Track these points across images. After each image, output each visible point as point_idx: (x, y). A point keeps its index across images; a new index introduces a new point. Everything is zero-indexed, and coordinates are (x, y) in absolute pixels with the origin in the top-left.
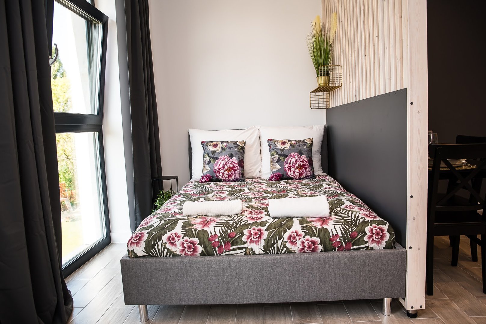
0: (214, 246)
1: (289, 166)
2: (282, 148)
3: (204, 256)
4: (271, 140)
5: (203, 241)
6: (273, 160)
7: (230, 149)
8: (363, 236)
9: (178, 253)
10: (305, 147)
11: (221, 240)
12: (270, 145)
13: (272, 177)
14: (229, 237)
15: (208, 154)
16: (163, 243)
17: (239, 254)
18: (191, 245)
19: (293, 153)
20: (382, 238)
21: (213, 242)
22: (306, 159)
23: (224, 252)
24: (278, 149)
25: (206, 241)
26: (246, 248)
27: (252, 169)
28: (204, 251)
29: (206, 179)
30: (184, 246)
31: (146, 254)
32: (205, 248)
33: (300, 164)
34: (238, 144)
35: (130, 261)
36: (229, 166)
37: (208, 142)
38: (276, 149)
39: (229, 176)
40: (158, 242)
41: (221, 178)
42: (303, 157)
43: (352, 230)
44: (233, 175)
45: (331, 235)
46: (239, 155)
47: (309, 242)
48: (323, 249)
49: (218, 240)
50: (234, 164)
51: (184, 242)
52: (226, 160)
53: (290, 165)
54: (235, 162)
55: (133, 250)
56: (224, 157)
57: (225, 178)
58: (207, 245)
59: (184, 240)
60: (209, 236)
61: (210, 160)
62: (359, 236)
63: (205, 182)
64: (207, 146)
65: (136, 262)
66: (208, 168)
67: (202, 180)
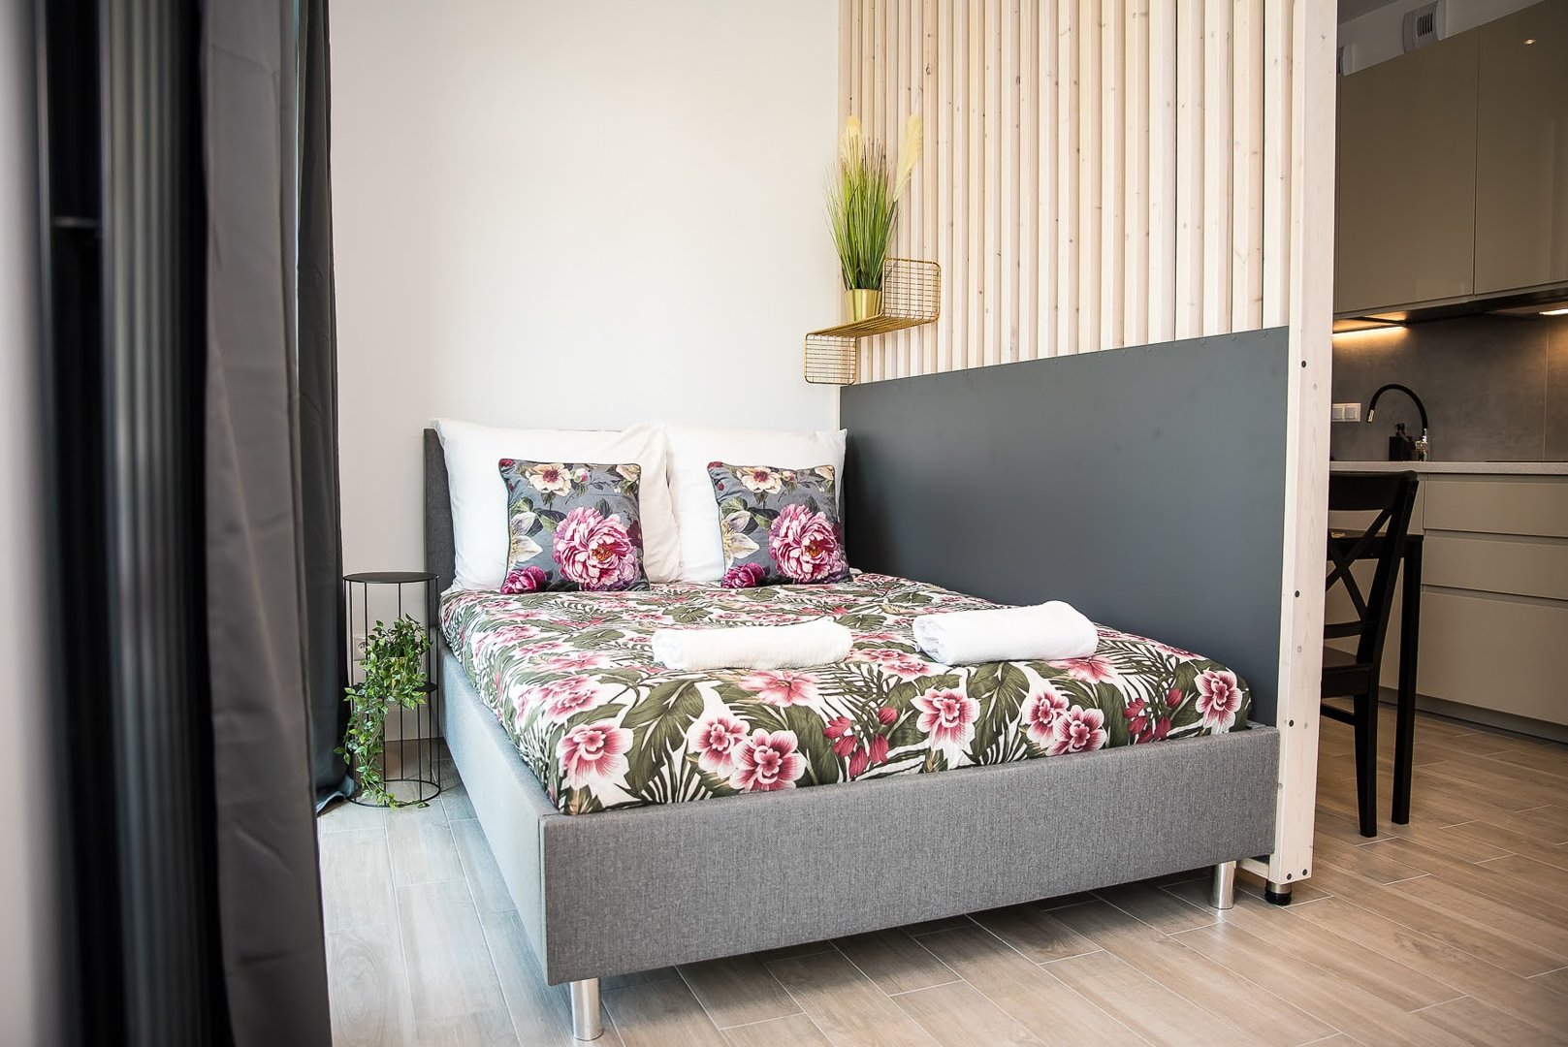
0: (839, 753)
1: (786, 545)
2: (759, 491)
3: (811, 788)
4: (720, 465)
5: (811, 737)
6: (732, 526)
7: (600, 486)
8: (1193, 700)
9: (735, 783)
10: (822, 490)
11: (862, 733)
12: (719, 480)
13: (734, 576)
14: (881, 722)
15: (529, 502)
16: (689, 756)
17: (906, 772)
18: (775, 756)
19: (792, 507)
20: (1228, 704)
21: (837, 740)
22: (827, 523)
23: (868, 769)
24: (747, 492)
25: (819, 737)
26: (926, 752)
27: (656, 554)
28: (812, 772)
29: (526, 584)
30: (754, 761)
31: (630, 798)
32: (815, 760)
33: (813, 538)
34: (621, 473)
35: (580, 827)
36: (601, 542)
37: (522, 463)
38: (739, 494)
39: (604, 573)
40: (670, 751)
41: (575, 579)
42: (819, 518)
43: (1169, 685)
44: (615, 569)
45: (1127, 701)
46: (627, 507)
47: (1080, 723)
48: (1108, 742)
49: (851, 734)
50: (615, 534)
51: (754, 747)
52: (592, 522)
53: (786, 541)
54: (619, 529)
55: (587, 786)
56: (584, 512)
57: (588, 581)
58: (821, 750)
59: (755, 740)
60: (825, 724)
61: (536, 521)
62: (1185, 701)
63: (521, 592)
64: (523, 473)
65: (602, 827)
66: (533, 546)
67: (510, 585)
